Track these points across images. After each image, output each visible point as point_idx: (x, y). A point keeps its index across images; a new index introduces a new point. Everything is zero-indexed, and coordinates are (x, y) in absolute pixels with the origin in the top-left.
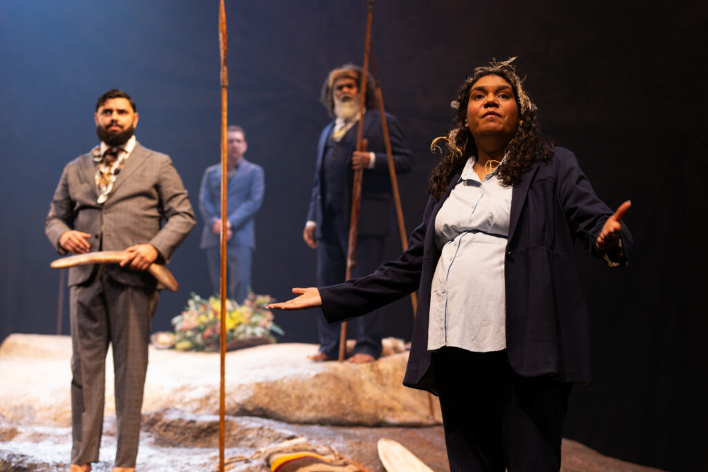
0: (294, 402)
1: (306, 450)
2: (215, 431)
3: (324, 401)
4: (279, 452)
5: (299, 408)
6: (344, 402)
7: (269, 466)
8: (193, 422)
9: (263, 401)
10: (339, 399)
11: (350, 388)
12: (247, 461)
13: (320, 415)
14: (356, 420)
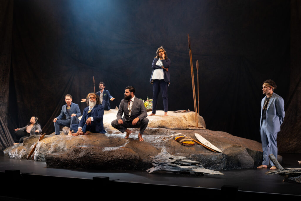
0: (170, 124)
1: (182, 136)
2: (156, 131)
3: (176, 124)
4: (177, 136)
5: (171, 126)
6: (180, 124)
7: (174, 139)
8: (151, 129)
9: (163, 124)
10: (179, 124)
11: (181, 121)
12: (168, 138)
13: (175, 127)
14: (183, 128)
